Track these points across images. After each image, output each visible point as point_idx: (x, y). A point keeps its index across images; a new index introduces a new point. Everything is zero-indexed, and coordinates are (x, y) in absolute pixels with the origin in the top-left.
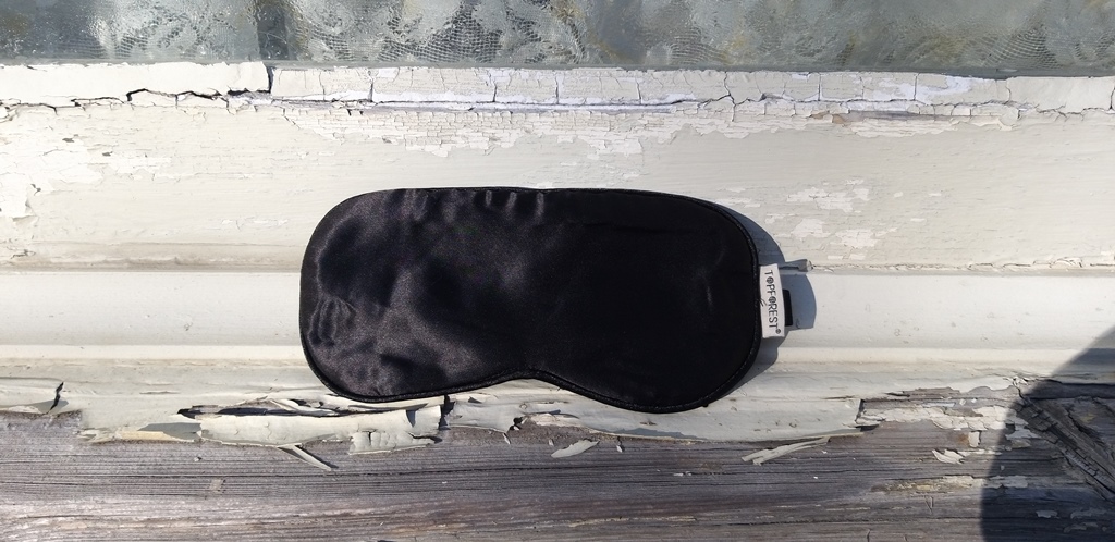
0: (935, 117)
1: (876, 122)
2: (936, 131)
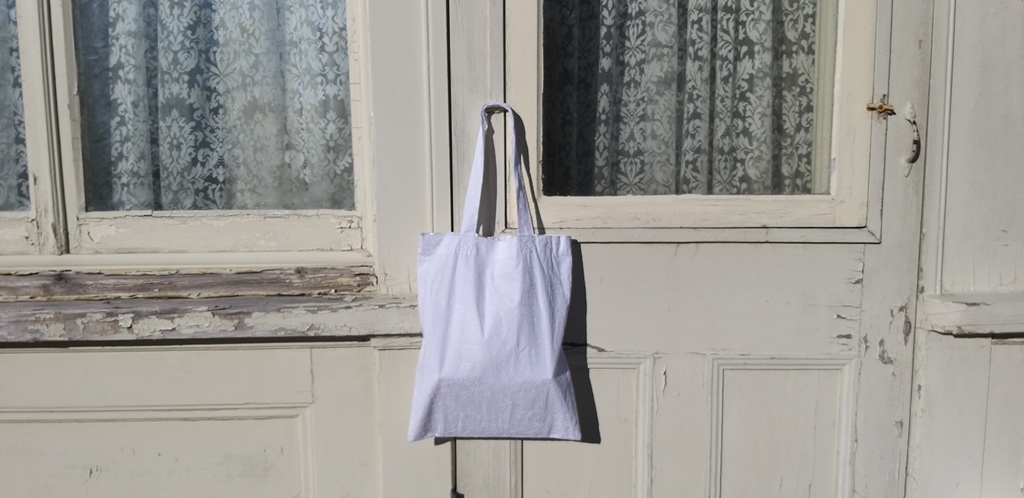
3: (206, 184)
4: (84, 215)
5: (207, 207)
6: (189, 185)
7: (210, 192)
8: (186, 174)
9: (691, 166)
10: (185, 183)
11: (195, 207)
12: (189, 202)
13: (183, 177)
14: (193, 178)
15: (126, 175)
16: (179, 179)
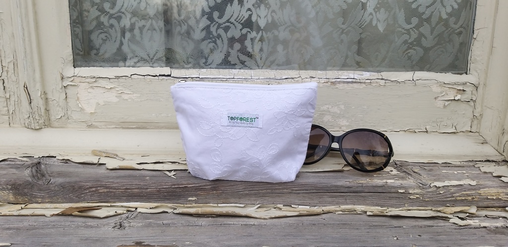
0: (360, 83)
1: (343, 84)
2: (361, 87)
10: (213, 29)
11: (226, 63)
12: (218, 57)
14: (228, 21)
15: (129, 16)
16: (204, 22)
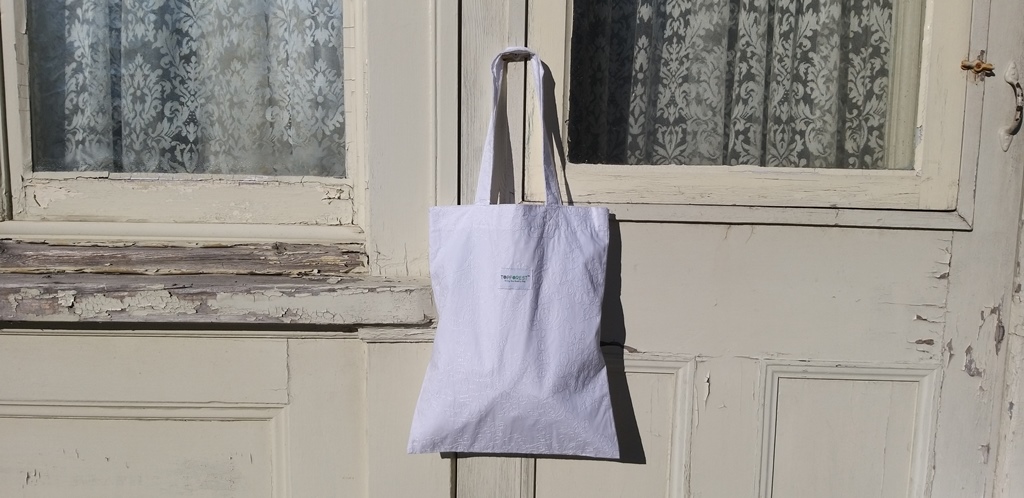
3: (174, 143)
4: (29, 175)
5: (174, 170)
6: (154, 144)
7: (177, 153)
8: (150, 131)
9: (741, 137)
10: (149, 142)
11: (160, 169)
12: (153, 164)
13: (146, 134)
14: (158, 136)
15: (82, 131)
16: (142, 137)
